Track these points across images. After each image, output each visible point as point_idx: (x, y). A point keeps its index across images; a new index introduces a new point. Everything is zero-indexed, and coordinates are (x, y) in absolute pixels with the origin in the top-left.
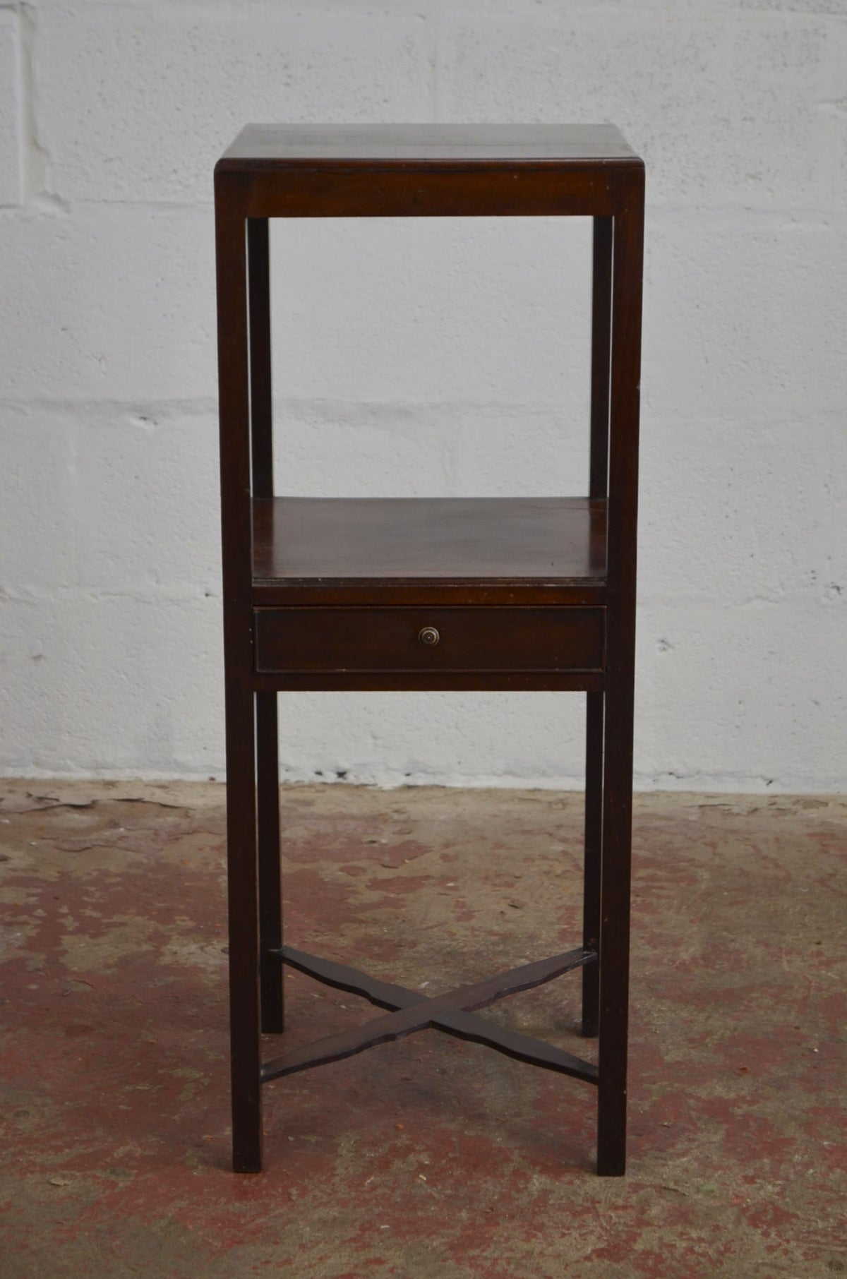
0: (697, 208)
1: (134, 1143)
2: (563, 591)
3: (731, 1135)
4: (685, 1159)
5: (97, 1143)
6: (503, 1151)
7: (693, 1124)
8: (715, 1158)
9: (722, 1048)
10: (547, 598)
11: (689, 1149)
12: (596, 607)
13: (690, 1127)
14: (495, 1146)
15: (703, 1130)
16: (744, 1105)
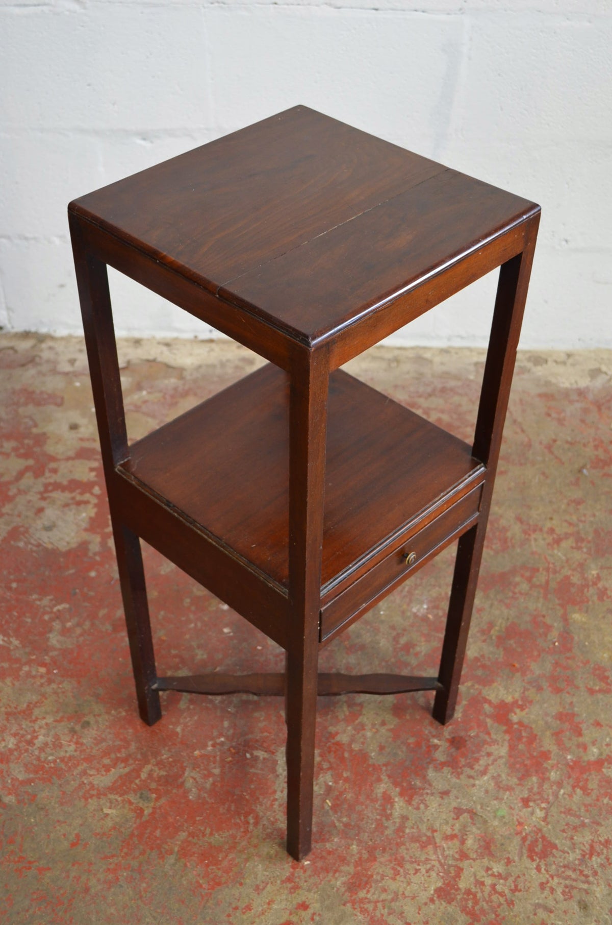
0: (505, 10)
1: (153, 761)
2: (467, 486)
3: (512, 748)
4: (486, 778)
5: (131, 761)
6: (376, 768)
7: (489, 734)
8: (504, 776)
9: (501, 641)
10: (460, 495)
11: (487, 766)
12: (481, 484)
13: (487, 737)
14: (371, 762)
15: (495, 742)
16: (518, 711)
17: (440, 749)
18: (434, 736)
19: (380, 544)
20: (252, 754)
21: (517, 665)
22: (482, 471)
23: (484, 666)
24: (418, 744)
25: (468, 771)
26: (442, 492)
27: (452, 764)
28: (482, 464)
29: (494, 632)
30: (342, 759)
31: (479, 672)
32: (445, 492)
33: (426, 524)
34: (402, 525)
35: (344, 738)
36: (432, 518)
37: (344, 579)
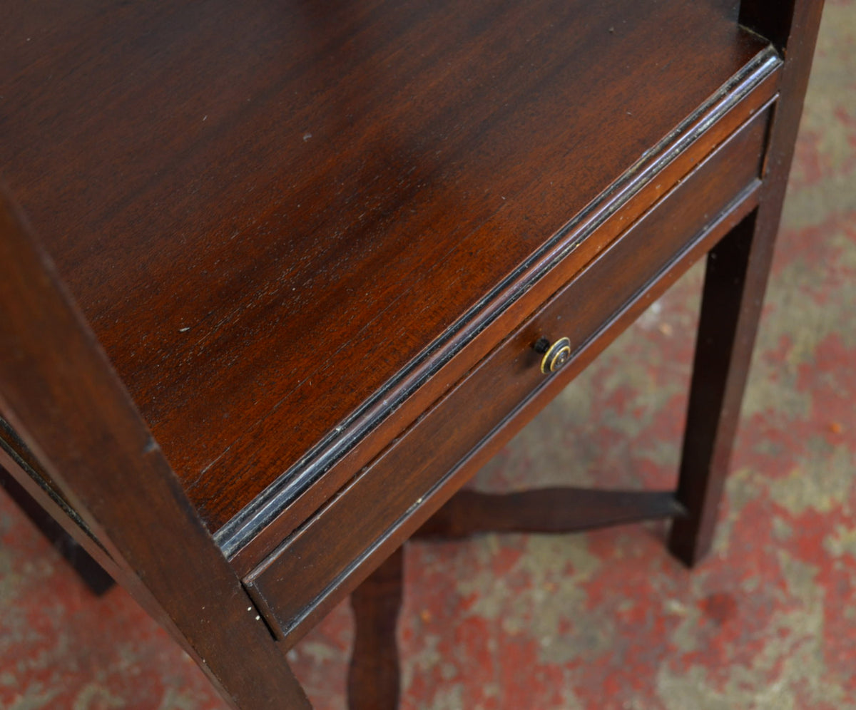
1: (101, 675)
2: (726, 120)
3: (831, 616)
4: (777, 687)
5: (56, 677)
6: (553, 674)
7: (782, 584)
8: (814, 682)
9: (807, 375)
10: (704, 149)
11: (779, 661)
12: (768, 104)
13: (778, 594)
14: (542, 659)
15: (795, 603)
16: (842, 530)
17: (685, 625)
18: (672, 595)
19: (443, 343)
20: (299, 653)
21: (840, 428)
22: (771, 68)
23: (773, 434)
24: (638, 614)
25: (740, 672)
26: (648, 147)
27: (709, 657)
28: (771, 47)
29: (793, 358)
30: (483, 656)
31: (764, 447)
32: (658, 147)
33: (598, 250)
34: (517, 269)
35: (487, 608)
36: (618, 229)
37: (316, 478)
